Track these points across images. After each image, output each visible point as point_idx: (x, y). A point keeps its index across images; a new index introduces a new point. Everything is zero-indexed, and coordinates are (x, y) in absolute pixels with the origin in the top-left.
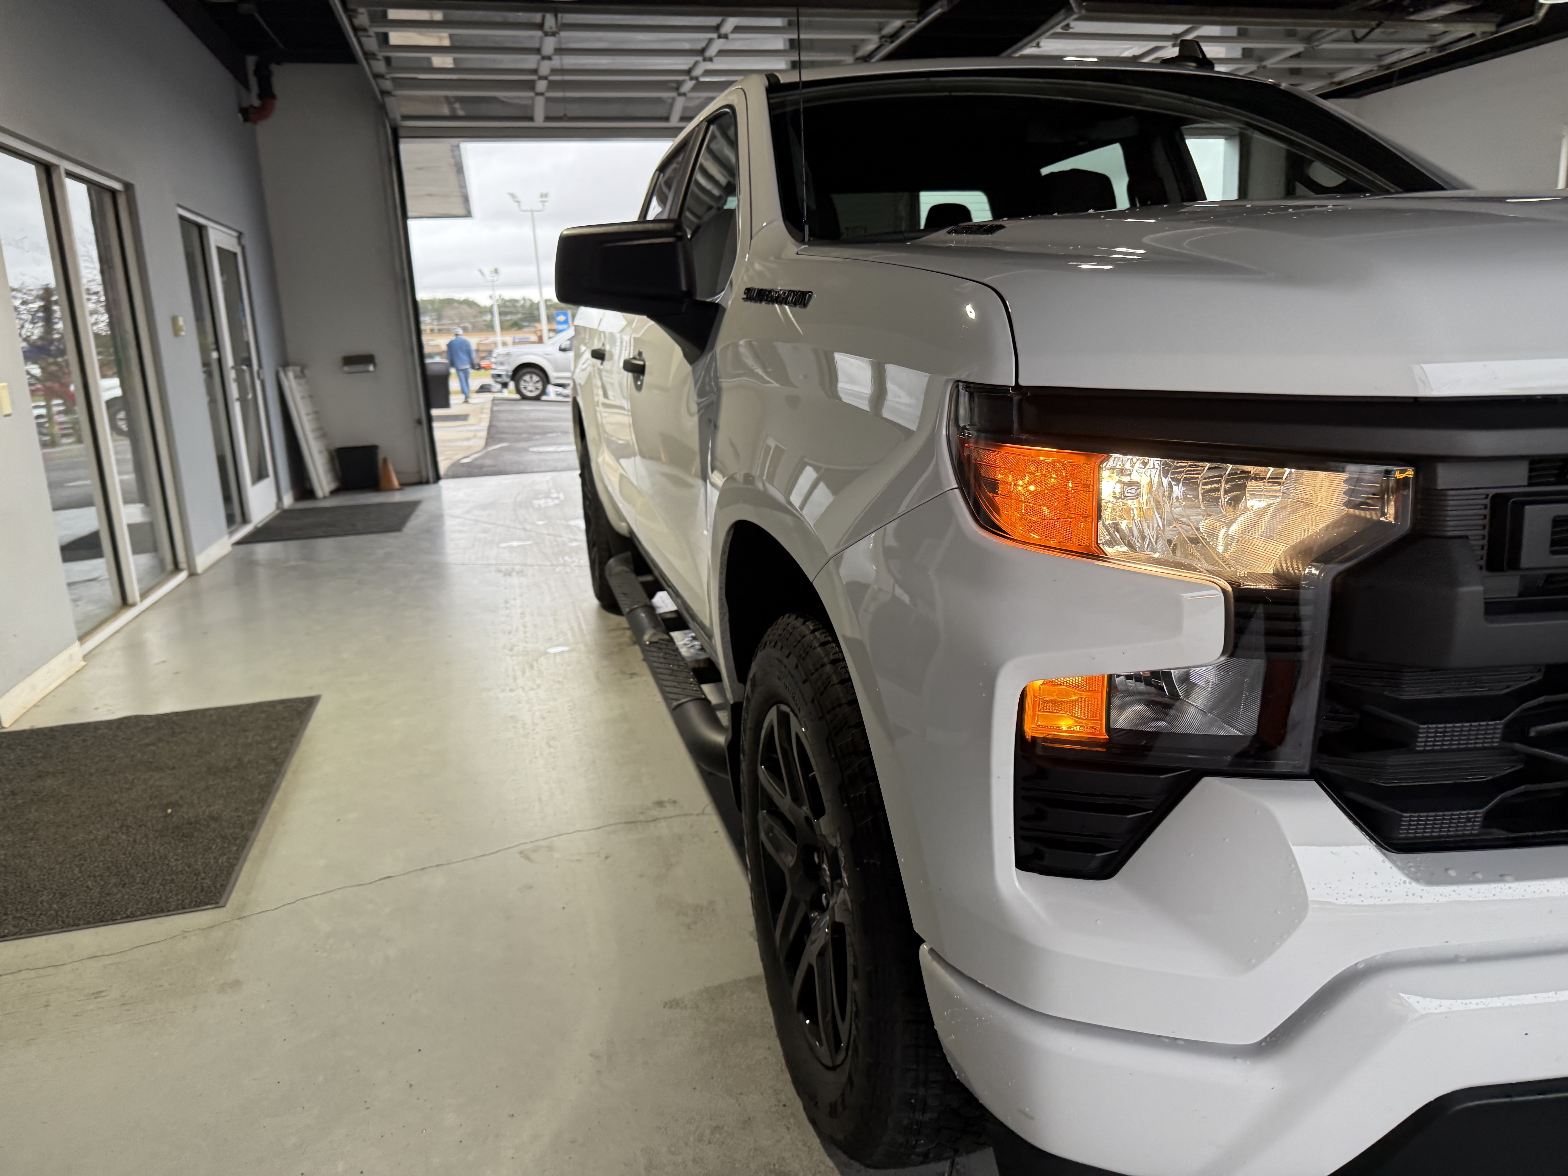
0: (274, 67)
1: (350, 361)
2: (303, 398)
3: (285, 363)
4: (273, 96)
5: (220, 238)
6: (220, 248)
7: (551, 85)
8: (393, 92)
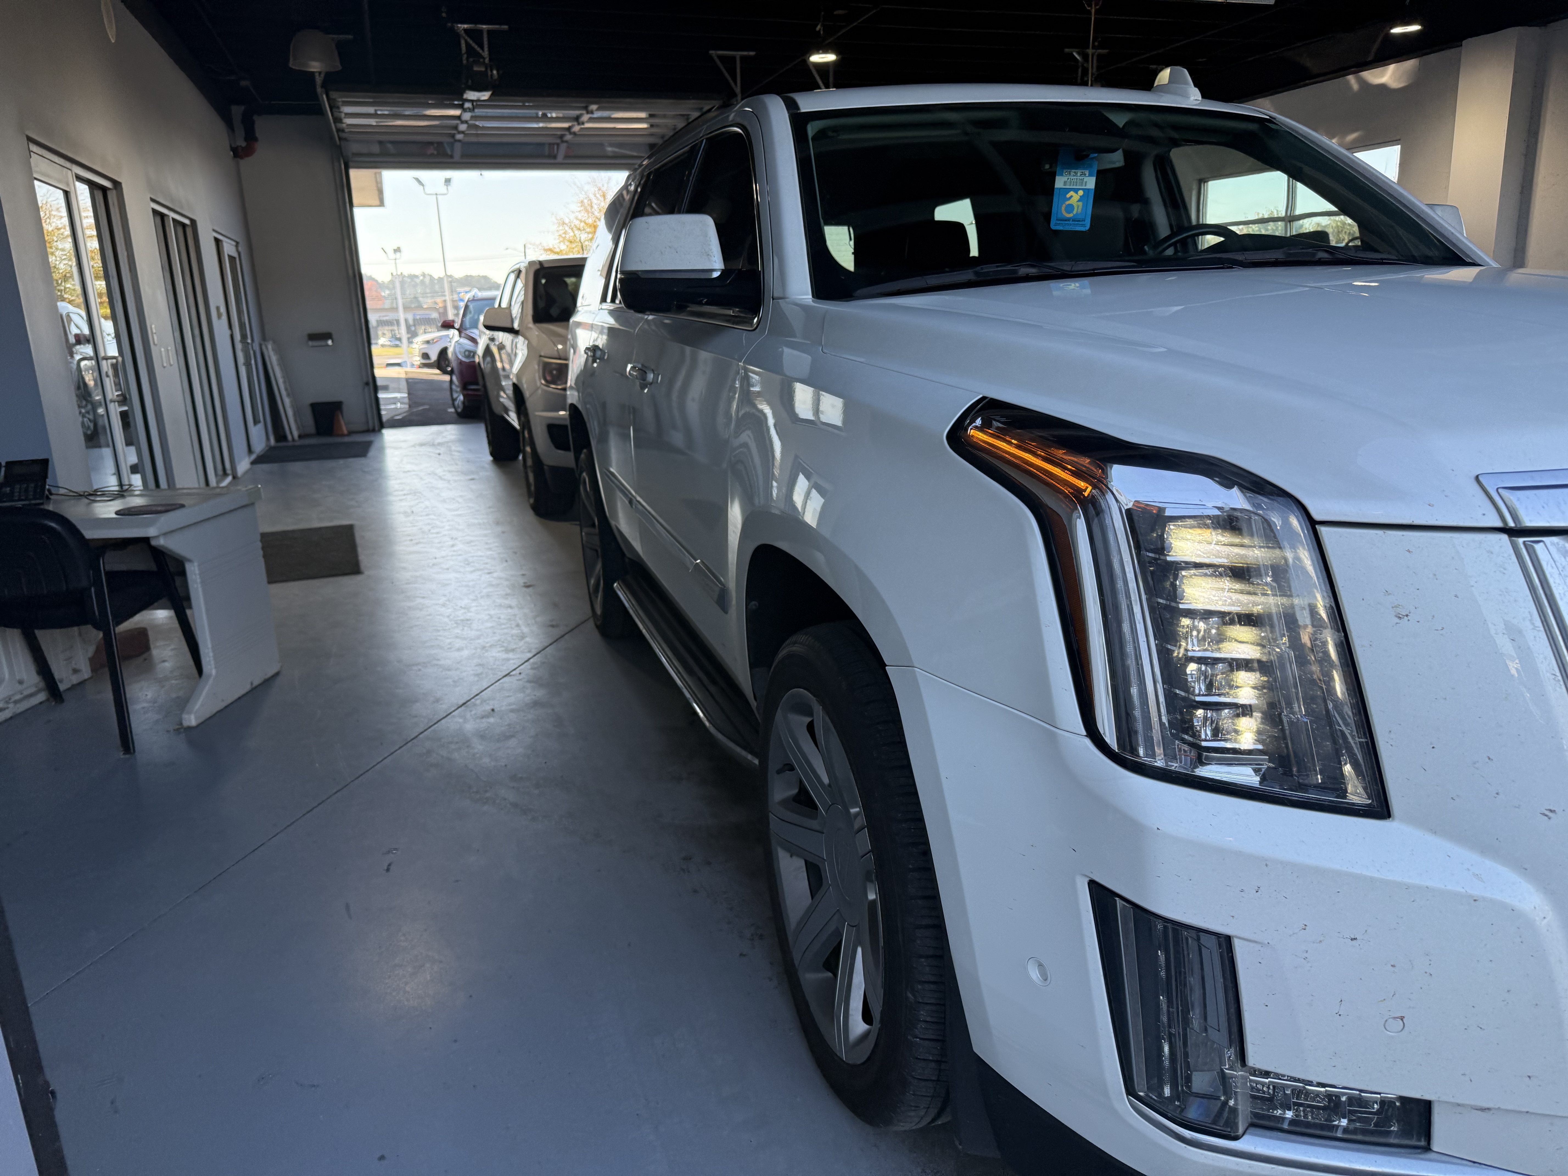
1: (313, 337)
2: (277, 365)
3: (264, 338)
4: (256, 139)
5: (229, 248)
6: (229, 256)
7: (467, 136)
8: (347, 139)
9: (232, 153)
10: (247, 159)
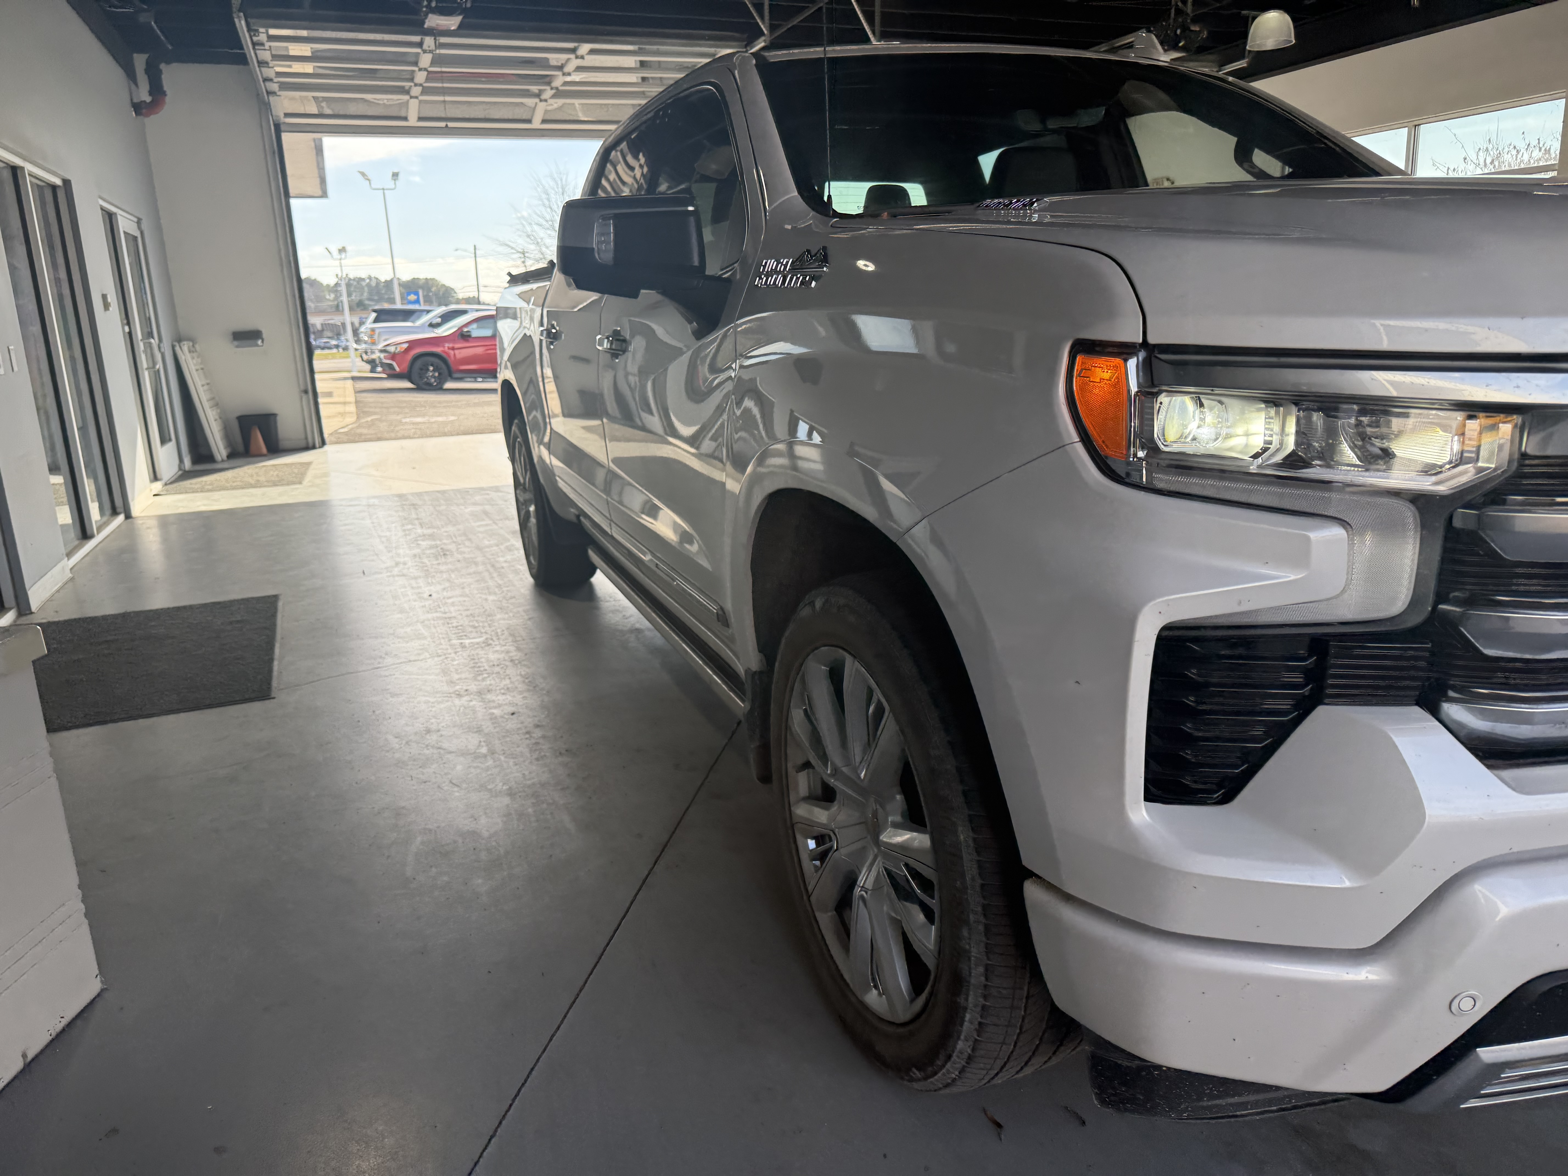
1: (238, 336)
3: (178, 338)
4: (163, 93)
7: (426, 91)
8: (278, 93)
9: (132, 110)
10: (152, 118)
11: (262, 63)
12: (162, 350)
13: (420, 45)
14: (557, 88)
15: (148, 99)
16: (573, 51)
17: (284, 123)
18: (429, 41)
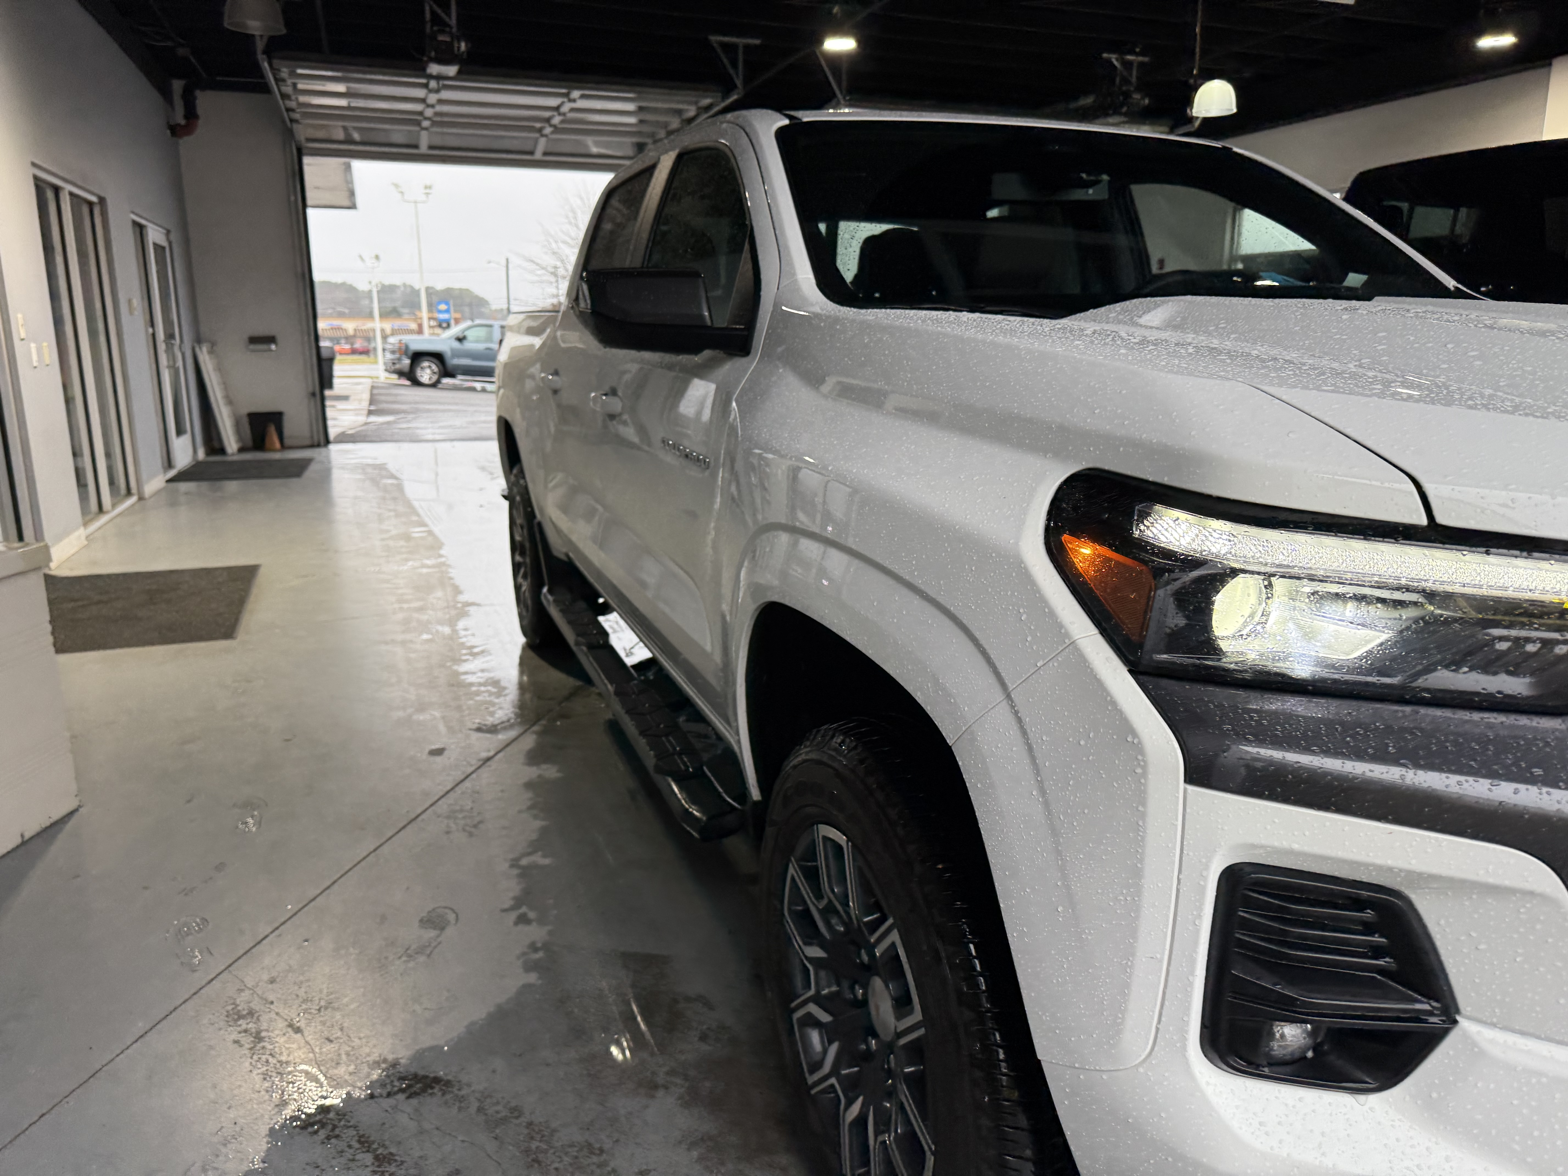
0: (198, 93)
1: (254, 340)
2: (214, 370)
3: (198, 340)
4: (196, 117)
5: (155, 235)
6: (155, 244)
7: (434, 123)
8: (300, 121)
9: (168, 132)
10: (186, 138)
11: (285, 96)
12: (183, 350)
13: (426, 86)
14: (555, 126)
15: (183, 122)
16: (567, 95)
17: (307, 148)
18: (433, 84)
